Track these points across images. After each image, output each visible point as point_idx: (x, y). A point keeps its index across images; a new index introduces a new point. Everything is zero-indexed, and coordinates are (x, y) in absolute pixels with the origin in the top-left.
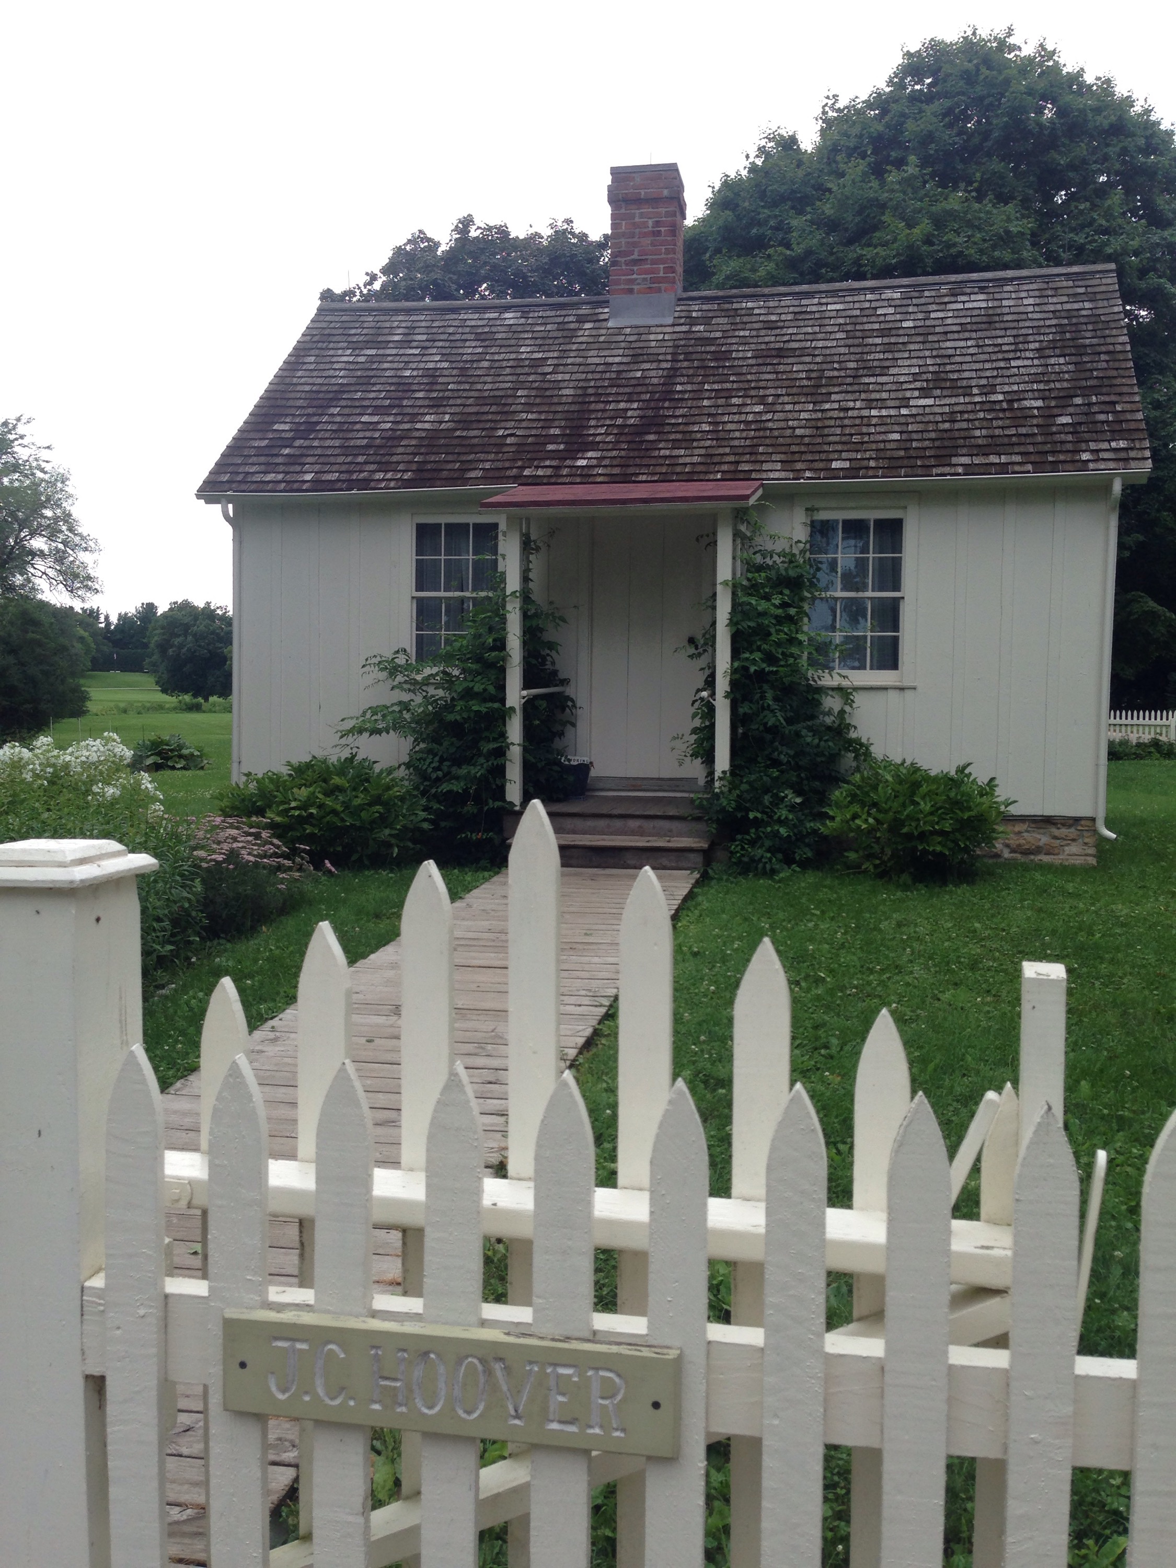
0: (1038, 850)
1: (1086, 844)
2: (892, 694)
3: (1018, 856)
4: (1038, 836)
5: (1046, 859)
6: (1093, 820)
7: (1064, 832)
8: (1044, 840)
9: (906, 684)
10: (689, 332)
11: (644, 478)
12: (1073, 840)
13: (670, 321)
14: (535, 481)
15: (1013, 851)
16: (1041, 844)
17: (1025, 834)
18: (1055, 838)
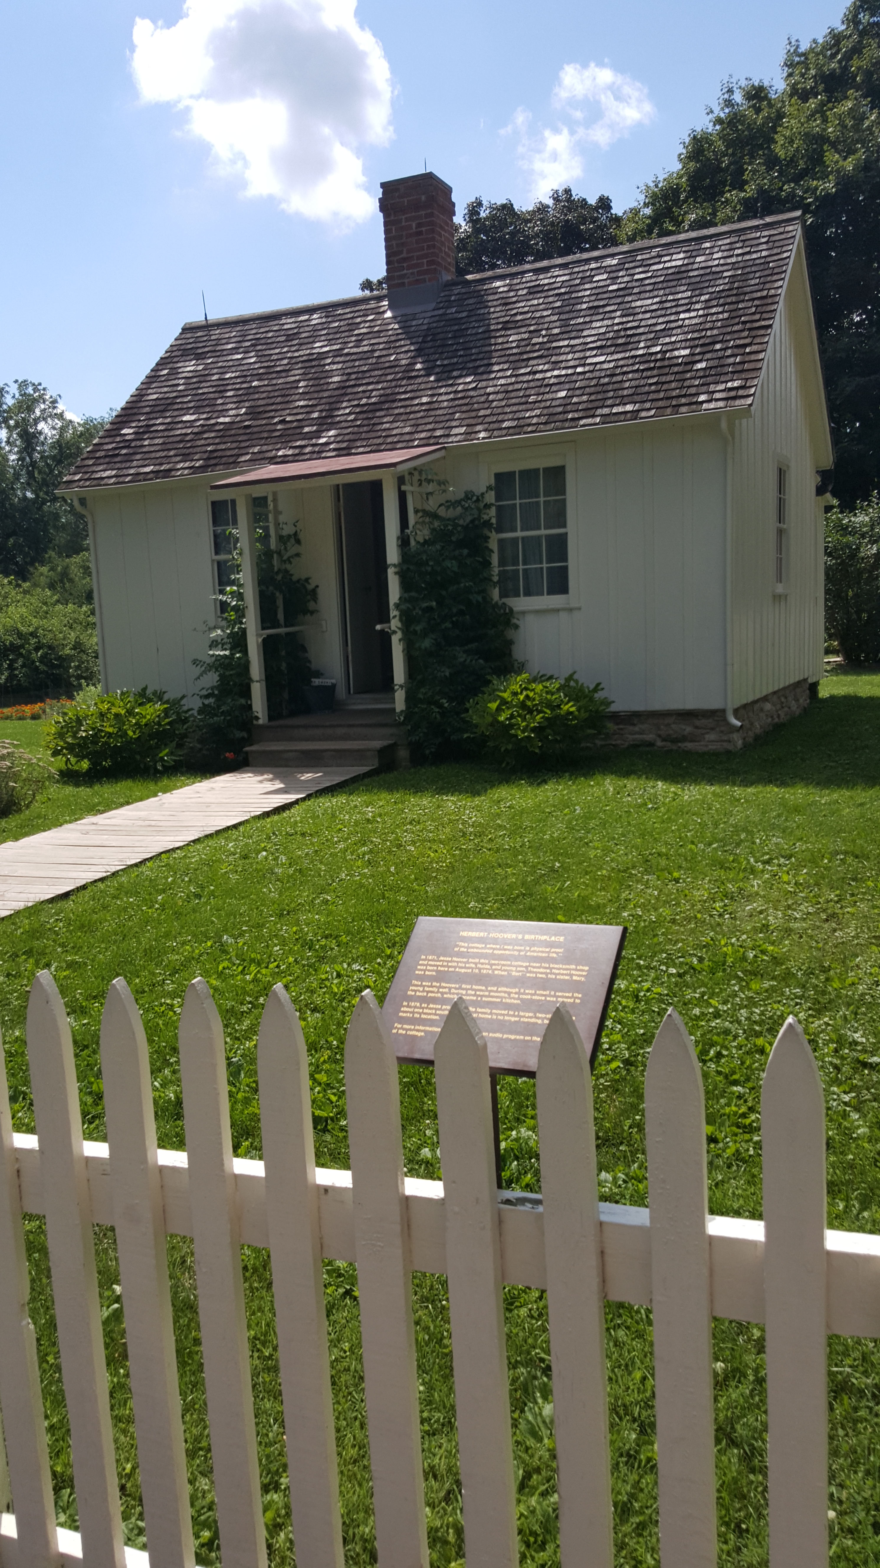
0: (684, 739)
1: (722, 732)
2: (563, 615)
3: (669, 744)
4: (684, 727)
5: (689, 745)
6: (724, 711)
7: (703, 722)
8: (688, 729)
9: (572, 605)
10: (445, 314)
11: (361, 450)
12: (712, 729)
13: (433, 305)
14: (285, 460)
15: (664, 740)
16: (686, 733)
17: (673, 726)
18: (697, 727)
